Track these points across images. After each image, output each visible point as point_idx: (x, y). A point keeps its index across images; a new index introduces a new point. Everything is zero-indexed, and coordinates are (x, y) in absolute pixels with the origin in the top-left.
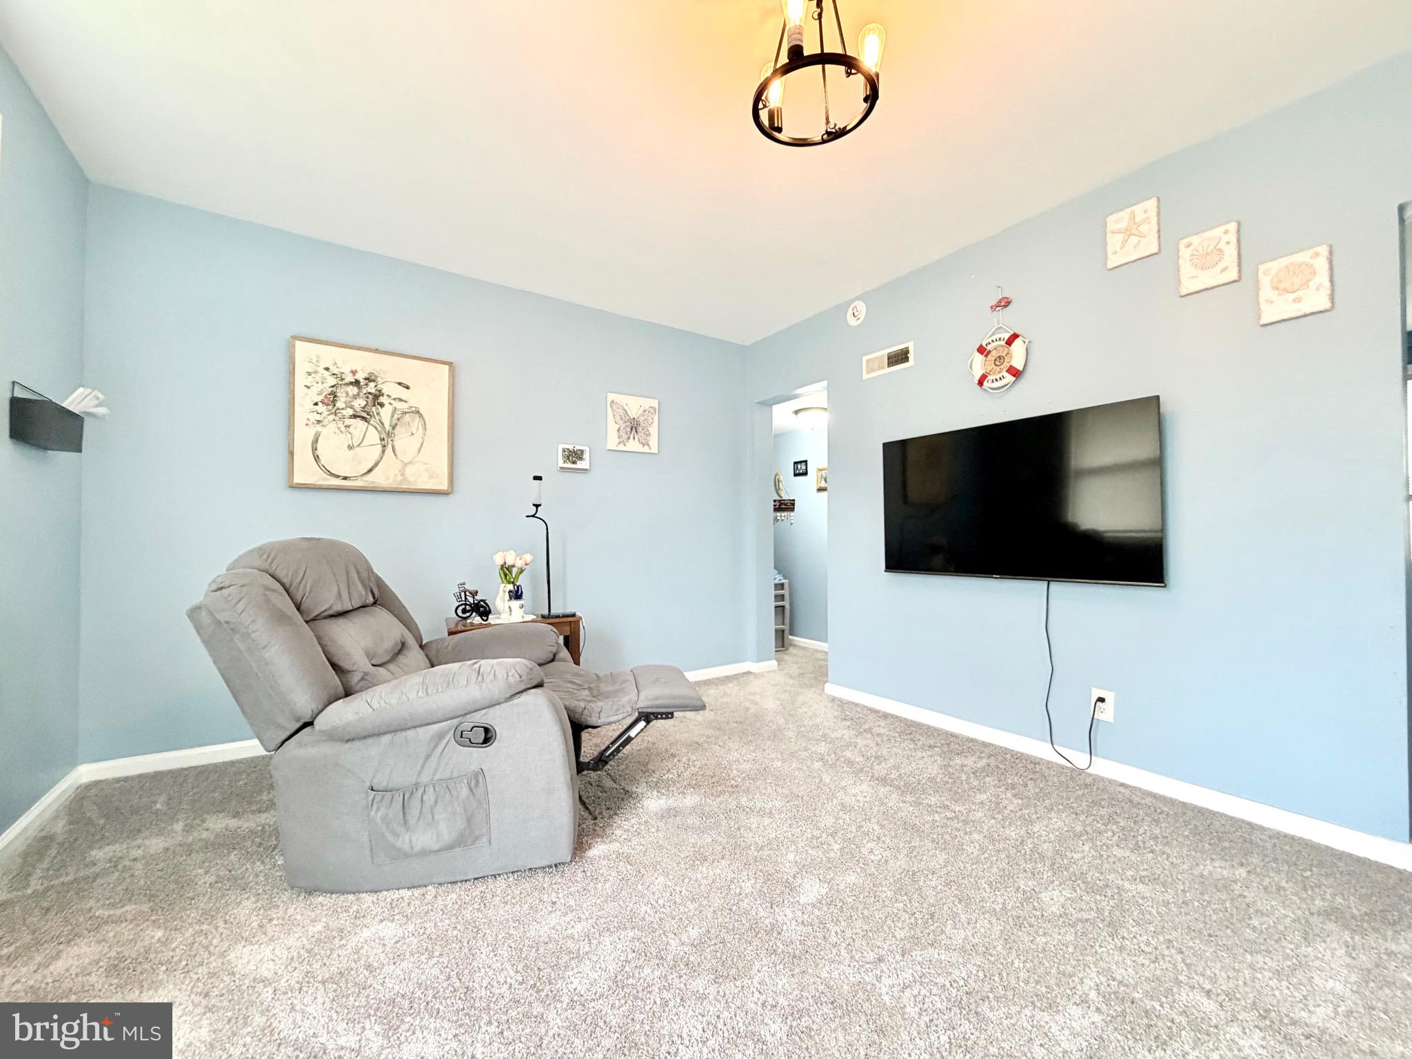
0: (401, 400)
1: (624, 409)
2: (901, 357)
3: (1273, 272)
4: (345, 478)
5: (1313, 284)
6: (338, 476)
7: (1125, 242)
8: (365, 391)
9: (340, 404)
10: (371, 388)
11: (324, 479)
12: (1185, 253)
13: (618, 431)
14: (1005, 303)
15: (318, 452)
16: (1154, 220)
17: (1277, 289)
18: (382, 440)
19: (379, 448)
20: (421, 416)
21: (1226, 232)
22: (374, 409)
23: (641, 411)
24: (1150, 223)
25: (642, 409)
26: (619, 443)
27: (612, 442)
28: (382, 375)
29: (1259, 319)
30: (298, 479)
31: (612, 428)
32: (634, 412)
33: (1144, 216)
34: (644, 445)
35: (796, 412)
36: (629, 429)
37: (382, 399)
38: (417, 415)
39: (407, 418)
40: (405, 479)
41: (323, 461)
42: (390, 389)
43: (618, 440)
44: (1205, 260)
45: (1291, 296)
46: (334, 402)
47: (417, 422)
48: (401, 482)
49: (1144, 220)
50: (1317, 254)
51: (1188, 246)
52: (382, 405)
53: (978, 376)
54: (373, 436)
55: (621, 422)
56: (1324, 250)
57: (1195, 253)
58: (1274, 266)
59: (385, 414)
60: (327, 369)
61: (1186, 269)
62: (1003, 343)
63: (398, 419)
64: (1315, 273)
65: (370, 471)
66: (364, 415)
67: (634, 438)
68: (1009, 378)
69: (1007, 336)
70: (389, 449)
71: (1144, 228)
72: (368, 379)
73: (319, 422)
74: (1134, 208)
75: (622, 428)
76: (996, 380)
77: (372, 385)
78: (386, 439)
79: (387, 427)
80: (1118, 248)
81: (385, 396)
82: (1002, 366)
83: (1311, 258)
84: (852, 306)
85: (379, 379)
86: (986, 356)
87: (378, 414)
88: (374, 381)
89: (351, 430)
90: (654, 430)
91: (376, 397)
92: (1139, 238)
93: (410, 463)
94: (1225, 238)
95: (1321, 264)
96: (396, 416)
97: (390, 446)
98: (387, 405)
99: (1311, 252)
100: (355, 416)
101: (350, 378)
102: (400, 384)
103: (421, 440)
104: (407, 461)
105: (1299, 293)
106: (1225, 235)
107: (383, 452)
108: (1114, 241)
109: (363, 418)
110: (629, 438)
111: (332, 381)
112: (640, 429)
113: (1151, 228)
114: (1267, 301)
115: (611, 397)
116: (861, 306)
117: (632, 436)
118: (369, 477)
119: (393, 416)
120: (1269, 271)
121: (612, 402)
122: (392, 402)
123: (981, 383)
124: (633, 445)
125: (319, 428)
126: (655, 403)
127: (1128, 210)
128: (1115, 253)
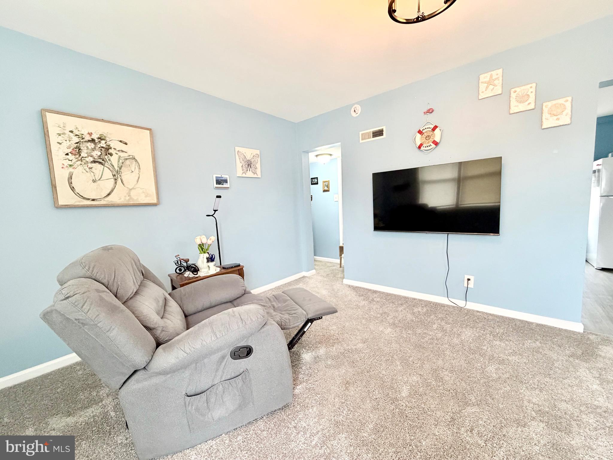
0: (122, 151)
1: (244, 155)
2: (379, 133)
3: (549, 106)
4: (93, 200)
5: (564, 113)
6: (89, 199)
7: (487, 87)
8: (99, 146)
9: (83, 154)
10: (103, 144)
11: (79, 202)
12: (513, 95)
13: (242, 166)
14: (430, 111)
15: (73, 185)
16: (501, 79)
17: (551, 114)
18: (114, 176)
19: (113, 181)
20: (136, 161)
21: (531, 87)
22: (106, 157)
23: (252, 156)
24: (499, 80)
25: (252, 155)
26: (243, 173)
27: (239, 173)
28: (109, 136)
29: (542, 126)
30: (61, 202)
31: (239, 165)
32: (249, 157)
33: (496, 77)
34: (254, 174)
35: (317, 156)
36: (247, 166)
37: (110, 151)
38: (134, 160)
39: (128, 162)
40: (131, 198)
41: (77, 190)
42: (116, 145)
43: (242, 172)
44: (522, 99)
45: (555, 118)
46: (79, 153)
47: (134, 164)
48: (129, 200)
49: (496, 79)
50: (567, 101)
51: (515, 92)
52: (111, 155)
53: (418, 144)
54: (108, 174)
55: (243, 162)
56: (570, 99)
57: (518, 95)
58: (549, 104)
59: (114, 159)
60: (72, 132)
61: (513, 103)
62: (430, 130)
63: (123, 163)
64: (566, 109)
65: (109, 194)
66: (101, 161)
67: (250, 170)
68: (433, 146)
69: (432, 127)
70: (119, 181)
71: (496, 82)
72: (101, 139)
73: (70, 165)
74: (492, 72)
75: (244, 165)
76: (427, 146)
77: (103, 142)
78: (116, 176)
79: (116, 168)
80: (484, 90)
81: (112, 149)
82: (429, 140)
83: (565, 102)
84: (354, 107)
85: (107, 139)
86: (422, 135)
87: (109, 160)
88: (104, 140)
89: (93, 170)
90: (258, 166)
91: (107, 149)
92: (493, 87)
93: (133, 188)
94: (531, 90)
95: (568, 105)
96: (121, 161)
97: (119, 179)
98: (114, 155)
99: (565, 99)
100: (94, 162)
101: (88, 138)
102: (121, 141)
103: (138, 176)
104: (131, 188)
105: (559, 116)
106: (530, 89)
107: (116, 183)
108: (482, 87)
109: (100, 163)
110: (247, 170)
111: (77, 140)
112: (252, 166)
113: (499, 82)
114: (546, 119)
115: (237, 149)
116: (359, 108)
117: (248, 169)
118: (109, 198)
119: (119, 161)
120: (547, 106)
121: (238, 151)
122: (117, 152)
123: (419, 147)
124: (250, 174)
125: (71, 170)
126: (258, 152)
127: (490, 73)
128: (483, 92)
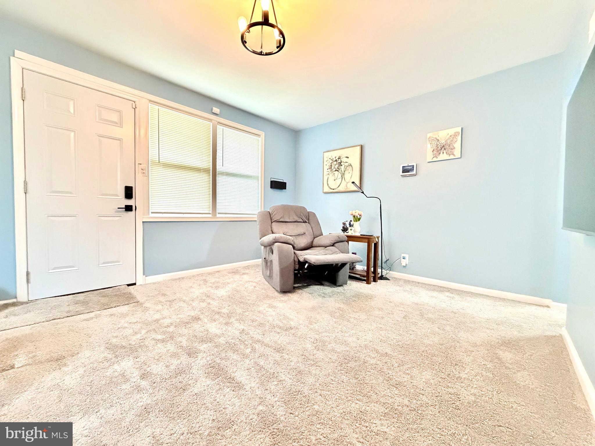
0: (346, 162)
1: (437, 139)
4: (333, 189)
6: (332, 189)
8: (338, 162)
9: (333, 168)
10: (339, 161)
11: (329, 190)
13: (433, 151)
15: (328, 183)
18: (342, 176)
19: (341, 179)
20: (352, 166)
22: (340, 167)
23: (448, 137)
25: (449, 135)
27: (429, 158)
28: (342, 156)
30: (324, 191)
31: (429, 150)
34: (450, 155)
36: (440, 149)
37: (342, 164)
38: (350, 166)
39: (348, 168)
41: (329, 185)
42: (344, 160)
46: (331, 167)
47: (350, 168)
48: (346, 189)
52: (342, 165)
54: (340, 176)
55: (434, 146)
59: (342, 168)
60: (330, 159)
65: (339, 186)
66: (338, 169)
72: (339, 158)
73: (328, 174)
75: (435, 149)
77: (340, 159)
78: (343, 175)
79: (343, 172)
85: (341, 158)
89: (335, 175)
90: (457, 145)
91: (340, 163)
96: (345, 168)
97: (343, 178)
100: (336, 171)
101: (334, 160)
102: (346, 157)
103: (351, 174)
104: (347, 182)
107: (342, 180)
109: (338, 171)
110: (440, 154)
111: (331, 162)
112: (447, 147)
115: (428, 135)
117: (441, 152)
118: (338, 189)
121: (429, 138)
122: (344, 163)
125: (328, 176)
126: (459, 129)
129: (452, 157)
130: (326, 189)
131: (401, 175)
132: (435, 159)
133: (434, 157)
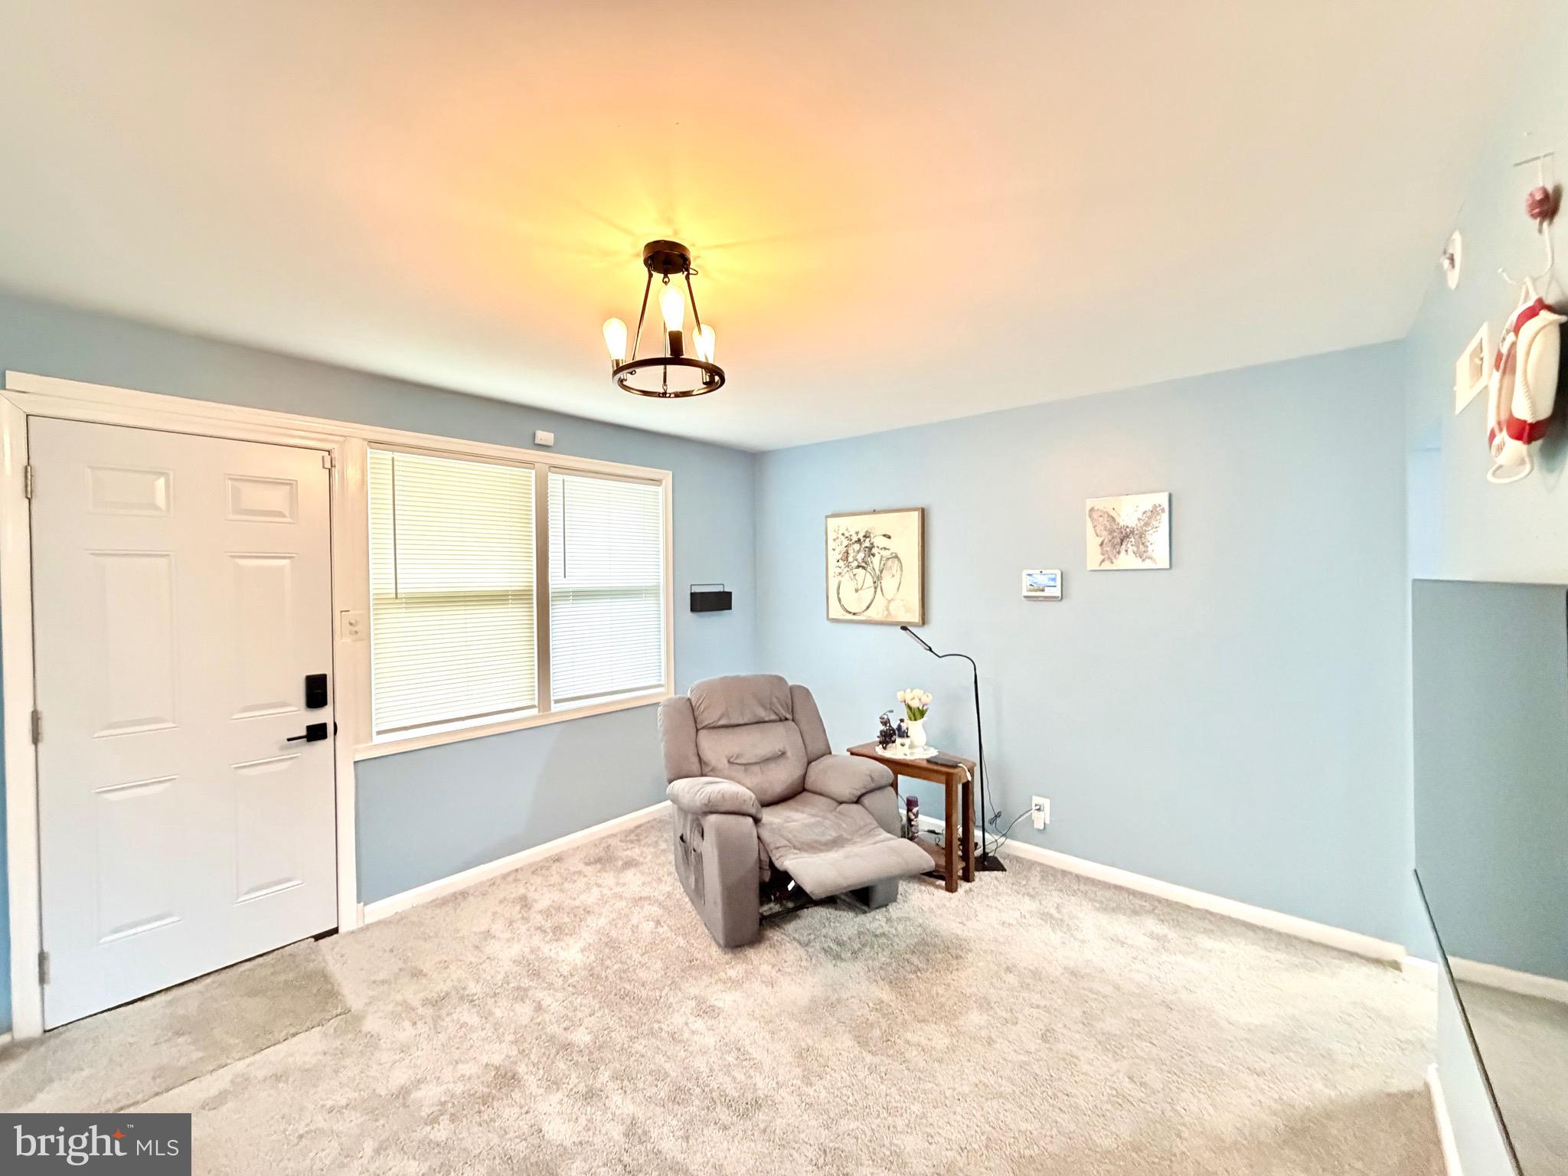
0: (885, 549)
1: (1109, 515)
4: (854, 614)
6: (850, 613)
8: (863, 546)
9: (850, 559)
10: (867, 544)
11: (843, 615)
13: (1102, 545)
15: (840, 596)
18: (875, 582)
19: (873, 589)
20: (899, 560)
22: (869, 559)
23: (1138, 514)
25: (1140, 511)
27: (1093, 557)
28: (873, 531)
30: (831, 616)
31: (1093, 543)
34: (1143, 558)
36: (1119, 541)
37: (874, 551)
38: (896, 560)
39: (890, 562)
40: (889, 614)
41: (842, 603)
42: (880, 542)
43: (1102, 557)
46: (847, 557)
47: (896, 565)
48: (887, 616)
52: (874, 555)
54: (869, 581)
55: (1105, 533)
59: (876, 560)
60: (843, 534)
63: (884, 565)
65: (868, 608)
66: (864, 564)
67: (1126, 551)
70: (879, 589)
72: (865, 536)
73: (840, 574)
75: (1106, 541)
77: (868, 540)
78: (877, 581)
79: (878, 573)
81: (876, 548)
85: (872, 535)
87: (872, 562)
88: (868, 537)
89: (857, 577)
91: (870, 549)
93: (892, 600)
96: (883, 563)
97: (879, 588)
98: (877, 554)
100: (858, 567)
101: (855, 538)
102: (884, 536)
103: (899, 581)
104: (890, 598)
107: (875, 592)
109: (863, 568)
110: (1118, 552)
111: (846, 542)
112: (1136, 538)
117: (1122, 549)
118: (867, 613)
119: (880, 563)
121: (1092, 510)
122: (880, 551)
124: (1126, 561)
125: (840, 578)
129: (1148, 564)
130: (836, 612)
131: (1025, 597)
132: (1107, 566)
133: (1103, 561)
